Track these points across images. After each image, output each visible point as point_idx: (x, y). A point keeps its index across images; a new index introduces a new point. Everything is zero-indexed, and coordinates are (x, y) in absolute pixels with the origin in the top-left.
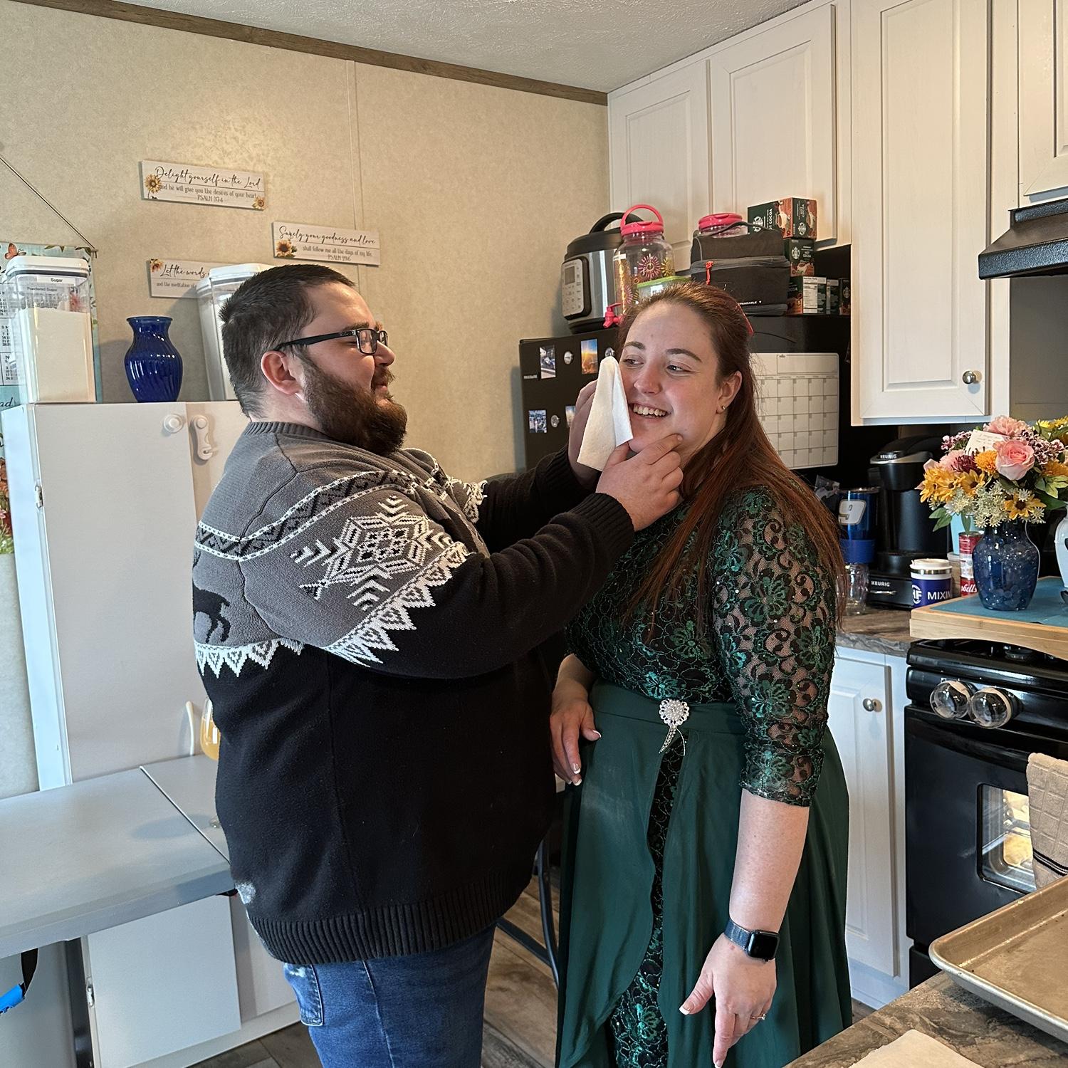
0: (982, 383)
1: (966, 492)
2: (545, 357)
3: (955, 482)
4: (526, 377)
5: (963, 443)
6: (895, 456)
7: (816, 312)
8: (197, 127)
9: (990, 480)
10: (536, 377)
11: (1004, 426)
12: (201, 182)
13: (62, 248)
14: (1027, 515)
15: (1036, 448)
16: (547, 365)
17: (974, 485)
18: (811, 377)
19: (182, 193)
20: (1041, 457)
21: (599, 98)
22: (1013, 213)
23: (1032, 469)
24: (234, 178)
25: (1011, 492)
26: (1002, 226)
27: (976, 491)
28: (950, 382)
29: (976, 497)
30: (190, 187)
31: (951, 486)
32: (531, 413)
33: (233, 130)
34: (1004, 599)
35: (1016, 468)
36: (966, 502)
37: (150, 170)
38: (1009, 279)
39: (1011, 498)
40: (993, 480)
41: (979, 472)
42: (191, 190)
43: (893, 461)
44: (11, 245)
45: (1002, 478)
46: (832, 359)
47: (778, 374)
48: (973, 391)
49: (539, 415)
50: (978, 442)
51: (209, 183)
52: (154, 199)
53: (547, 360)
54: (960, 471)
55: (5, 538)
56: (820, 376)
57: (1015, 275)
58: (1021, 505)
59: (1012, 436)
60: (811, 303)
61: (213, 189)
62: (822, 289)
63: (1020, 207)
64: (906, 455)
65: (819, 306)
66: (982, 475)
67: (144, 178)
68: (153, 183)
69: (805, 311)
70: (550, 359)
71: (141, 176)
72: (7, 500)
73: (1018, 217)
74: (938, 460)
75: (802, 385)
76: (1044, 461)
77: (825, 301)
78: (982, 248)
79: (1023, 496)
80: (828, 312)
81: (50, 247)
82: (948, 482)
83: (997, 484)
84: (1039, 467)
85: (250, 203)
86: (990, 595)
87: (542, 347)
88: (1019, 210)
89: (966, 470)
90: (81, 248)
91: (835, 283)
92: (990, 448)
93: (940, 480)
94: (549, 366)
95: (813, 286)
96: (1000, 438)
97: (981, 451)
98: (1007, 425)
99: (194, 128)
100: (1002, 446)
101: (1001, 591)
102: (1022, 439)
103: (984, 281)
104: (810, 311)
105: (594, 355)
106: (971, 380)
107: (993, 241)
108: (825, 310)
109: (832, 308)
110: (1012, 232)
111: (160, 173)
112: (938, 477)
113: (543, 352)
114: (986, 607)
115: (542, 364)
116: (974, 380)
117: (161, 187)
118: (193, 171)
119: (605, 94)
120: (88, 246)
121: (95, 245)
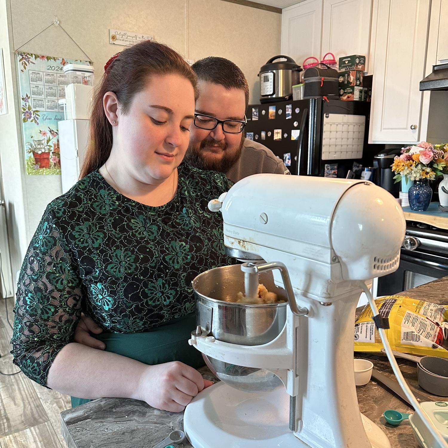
0: (417, 129)
1: (408, 168)
2: (254, 112)
3: (405, 164)
5: (408, 150)
6: (383, 155)
7: (358, 100)
8: (130, 16)
9: (417, 164)
10: (250, 119)
11: (424, 145)
12: (131, 38)
13: (81, 61)
14: (429, 177)
15: (434, 153)
16: (255, 115)
17: (411, 165)
18: (355, 124)
19: (124, 42)
20: (436, 156)
21: (279, 11)
22: (434, 67)
23: (432, 161)
24: (143, 37)
25: (424, 168)
26: (429, 71)
27: (412, 168)
28: (406, 129)
29: (412, 170)
30: (127, 39)
31: (403, 165)
32: (247, 133)
33: (143, 18)
34: (418, 207)
35: (426, 160)
36: (408, 172)
37: (112, 33)
38: (430, 91)
39: (423, 170)
40: (418, 164)
41: (413, 161)
42: (127, 41)
43: (383, 157)
44: (63, 59)
45: (421, 163)
46: (363, 118)
47: (343, 122)
48: (413, 132)
49: (250, 134)
50: (414, 150)
51: (134, 38)
52: (114, 44)
53: (255, 113)
54: (406, 160)
55: (58, 169)
56: (358, 124)
57: (432, 90)
58: (427, 173)
59: (426, 148)
60: (357, 96)
61: (135, 41)
62: (361, 92)
63: (437, 65)
64: (387, 155)
65: (359, 98)
66: (414, 162)
67: (111, 35)
68: (114, 38)
69: (355, 99)
70: (256, 113)
71: (109, 35)
72: (59, 154)
73: (436, 68)
74: (399, 156)
75: (351, 127)
76: (436, 158)
77: (361, 96)
78: (421, 79)
79: (428, 170)
80: (362, 100)
81: (76, 60)
82: (402, 164)
83: (420, 165)
84: (435, 160)
86: (414, 205)
87: (253, 108)
88: (436, 66)
89: (409, 160)
90: (87, 61)
91: (366, 89)
92: (418, 153)
93: (399, 164)
94: (256, 115)
95: (358, 90)
96: (422, 149)
97: (415, 153)
98: (425, 144)
99: (129, 17)
100: (422, 152)
101: (418, 204)
102: (430, 150)
103: (421, 92)
104: (356, 100)
105: (274, 112)
106: (413, 128)
107: (425, 77)
108: (361, 100)
109: (364, 98)
110: (433, 74)
111: (116, 33)
112: (399, 162)
113: (253, 110)
114: (412, 209)
115: (253, 115)
116: (414, 128)
117: (116, 39)
118: (128, 34)
119: (281, 9)
120: (90, 61)
121: (93, 61)
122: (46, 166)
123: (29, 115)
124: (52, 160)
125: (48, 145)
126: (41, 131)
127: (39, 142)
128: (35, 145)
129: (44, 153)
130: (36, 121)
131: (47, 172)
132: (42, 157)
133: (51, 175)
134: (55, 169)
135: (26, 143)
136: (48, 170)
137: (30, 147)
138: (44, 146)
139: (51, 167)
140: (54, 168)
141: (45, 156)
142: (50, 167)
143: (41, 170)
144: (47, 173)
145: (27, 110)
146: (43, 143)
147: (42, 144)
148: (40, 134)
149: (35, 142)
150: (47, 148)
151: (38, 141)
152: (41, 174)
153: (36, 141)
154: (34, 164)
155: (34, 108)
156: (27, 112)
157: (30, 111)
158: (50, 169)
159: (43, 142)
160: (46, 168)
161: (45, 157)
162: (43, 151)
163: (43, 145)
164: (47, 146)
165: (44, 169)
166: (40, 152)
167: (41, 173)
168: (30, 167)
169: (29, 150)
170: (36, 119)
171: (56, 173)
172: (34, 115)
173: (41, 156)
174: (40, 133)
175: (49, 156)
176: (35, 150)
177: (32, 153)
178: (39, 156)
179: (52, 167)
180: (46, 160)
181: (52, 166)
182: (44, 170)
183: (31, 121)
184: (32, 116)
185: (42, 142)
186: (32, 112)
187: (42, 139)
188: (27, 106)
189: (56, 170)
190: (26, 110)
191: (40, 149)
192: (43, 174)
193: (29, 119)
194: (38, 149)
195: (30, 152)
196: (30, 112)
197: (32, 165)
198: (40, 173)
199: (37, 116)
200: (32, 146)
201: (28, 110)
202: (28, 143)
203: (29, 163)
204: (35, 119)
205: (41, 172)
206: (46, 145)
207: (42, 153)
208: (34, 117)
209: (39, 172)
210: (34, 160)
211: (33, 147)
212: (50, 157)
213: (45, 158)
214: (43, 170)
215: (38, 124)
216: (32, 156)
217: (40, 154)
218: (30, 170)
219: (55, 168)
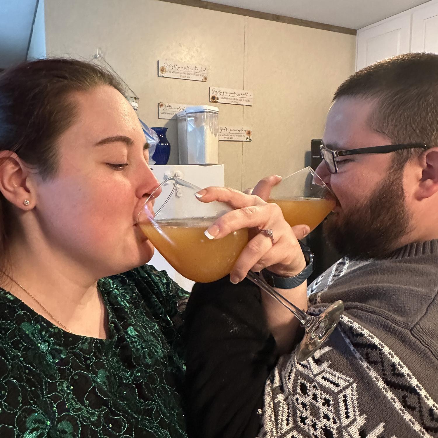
4: (314, 157)
10: (319, 157)
12: (182, 69)
19: (174, 74)
21: (353, 32)
24: (196, 68)
30: (177, 71)
33: (197, 47)
37: (162, 64)
42: (178, 73)
51: (185, 70)
52: (163, 77)
61: (186, 72)
67: (160, 67)
68: (163, 70)
71: (158, 67)
85: (201, 78)
90: (132, 97)
99: (181, 46)
111: (166, 65)
117: (166, 71)
118: (179, 65)
119: (356, 30)
120: (135, 97)
121: (138, 96)
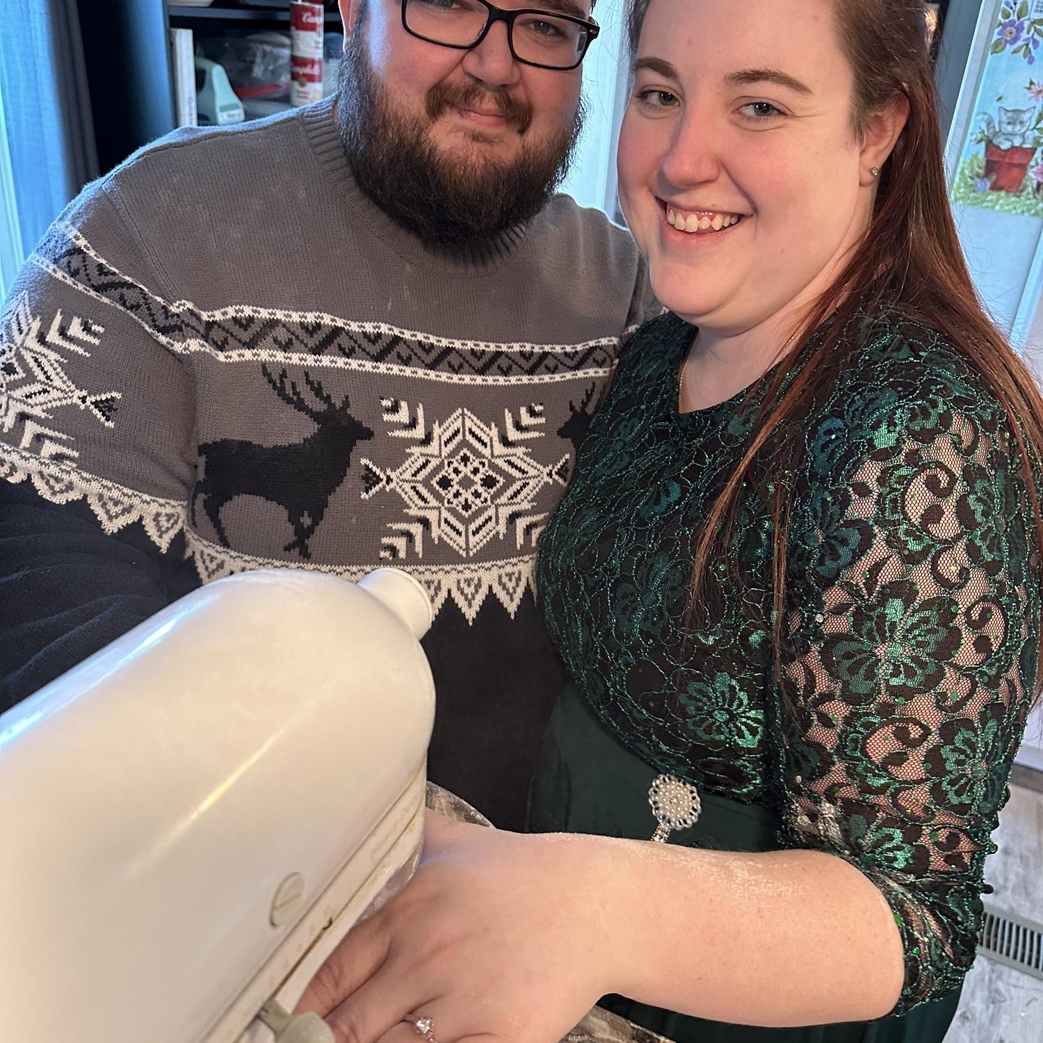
122: (1010, 187)
123: (1014, 30)
124: (1035, 173)
125: (1038, 126)
126: (1032, 83)
127: (1015, 117)
128: (1000, 123)
129: (1016, 147)
130: (1030, 52)
131: (1008, 205)
132: (1007, 160)
133: (1017, 214)
134: (1034, 201)
135: (978, 114)
136: (1013, 199)
137: (984, 126)
138: (1023, 130)
139: (1024, 194)
140: (1031, 196)
141: (1017, 159)
142: (1022, 191)
143: (993, 196)
144: (1006, 208)
145: (1014, 17)
146: (1025, 119)
147: (1022, 123)
148: (1027, 91)
149: (1003, 113)
150: (1031, 137)
151: (1014, 111)
152: (988, 207)
153: (1007, 111)
154: (978, 175)
155: (1037, 11)
156: (1012, 24)
157: (1022, 19)
158: (1019, 197)
159: (1025, 117)
160: (1008, 191)
161: (1015, 161)
162: (1017, 142)
163: (1022, 127)
164: (1034, 128)
165: (1003, 193)
166: (1005, 145)
167: (990, 204)
168: (966, 183)
169: (979, 136)
170: (1031, 46)
171: (1033, 212)
172: (1028, 33)
173: (1004, 157)
174: (1029, 89)
175: (1029, 161)
176: (994, 136)
177: (983, 144)
178: (1001, 156)
179: (1028, 194)
180: (1016, 171)
181: (1030, 189)
182: (999, 198)
183: (1015, 52)
184: (1024, 35)
185: (1022, 116)
186: (1026, 24)
187: (1024, 109)
188: (1018, 6)
189: (1037, 204)
190: (1011, 18)
191: (1010, 137)
192: (993, 207)
193: (1008, 45)
194: (1004, 134)
195: (980, 141)
196: (1022, 23)
197: (972, 178)
198: (985, 204)
199: (1036, 36)
200: (992, 125)
201: (1016, 18)
202: (985, 113)
203: (966, 171)
204: (1027, 45)
205: (991, 201)
206: (1031, 128)
207: (1013, 147)
208: (1027, 39)
209: (983, 201)
210: (983, 163)
211: (994, 127)
212: (1033, 163)
213: (1015, 165)
214: (998, 196)
215: (1031, 60)
216: (981, 156)
217: (1005, 151)
218: (962, 190)
219: (1035, 197)
